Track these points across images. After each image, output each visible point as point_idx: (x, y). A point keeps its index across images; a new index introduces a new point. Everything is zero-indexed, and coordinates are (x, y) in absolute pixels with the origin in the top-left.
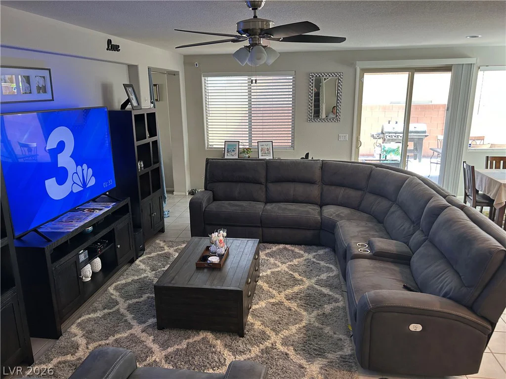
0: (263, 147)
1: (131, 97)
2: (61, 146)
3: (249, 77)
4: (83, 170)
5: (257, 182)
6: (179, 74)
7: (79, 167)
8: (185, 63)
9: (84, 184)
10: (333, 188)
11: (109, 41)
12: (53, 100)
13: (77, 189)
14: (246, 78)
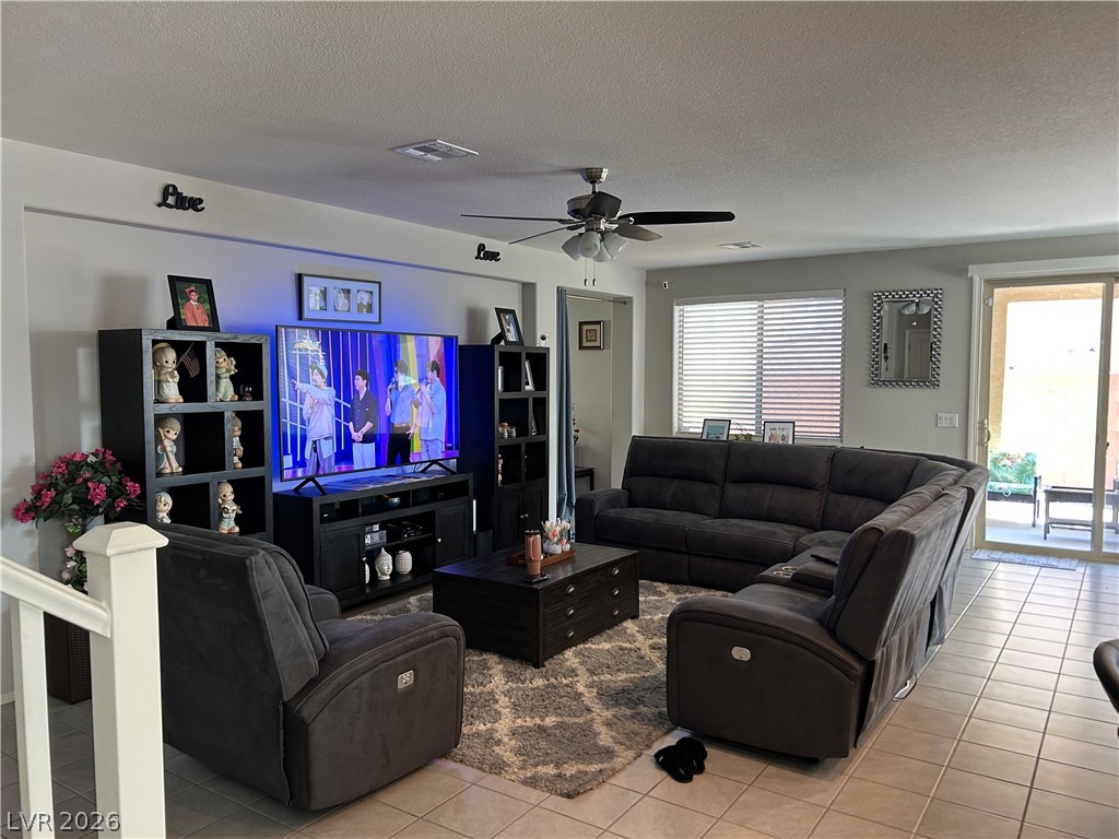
0: (774, 432)
1: (506, 327)
3: (760, 303)
5: (708, 480)
6: (631, 302)
8: (647, 284)
10: (846, 498)
11: (481, 247)
12: (380, 322)
14: (755, 304)
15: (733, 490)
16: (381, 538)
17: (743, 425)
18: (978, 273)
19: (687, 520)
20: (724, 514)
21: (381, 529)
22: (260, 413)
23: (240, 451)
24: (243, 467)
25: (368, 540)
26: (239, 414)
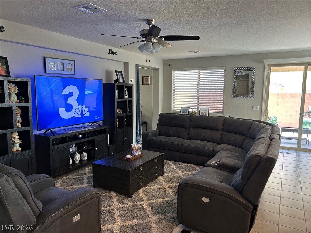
0: (203, 111)
1: (119, 77)
2: (70, 94)
3: (199, 71)
4: (82, 108)
5: (184, 127)
6: (159, 70)
7: (80, 106)
8: (164, 64)
9: (82, 114)
10: (229, 134)
11: (110, 50)
12: (75, 74)
13: (77, 116)
14: (197, 71)
15: (192, 131)
16: (75, 149)
17: (193, 109)
18: (267, 62)
19: (178, 141)
20: (189, 138)
21: (76, 146)
22: (28, 107)
23: (20, 121)
24: (22, 127)
25: (71, 150)
26: (20, 107)
